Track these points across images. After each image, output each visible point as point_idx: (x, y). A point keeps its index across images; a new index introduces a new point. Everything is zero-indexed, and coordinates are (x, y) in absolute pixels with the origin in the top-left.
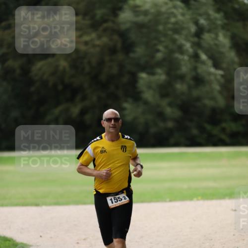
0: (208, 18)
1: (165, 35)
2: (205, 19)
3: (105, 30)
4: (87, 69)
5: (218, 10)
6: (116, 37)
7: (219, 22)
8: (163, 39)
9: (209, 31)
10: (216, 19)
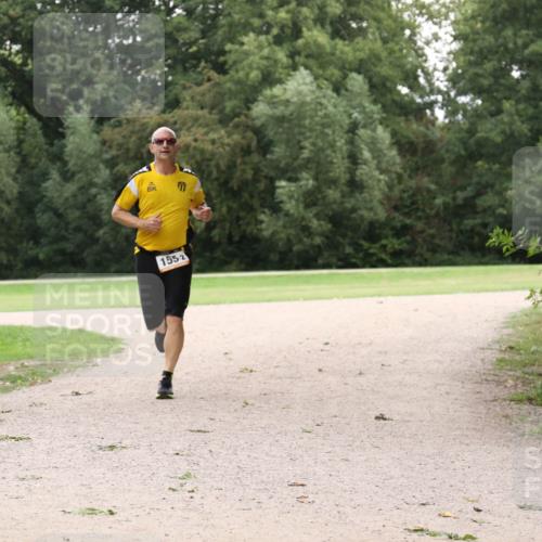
0: (363, 111)
1: (311, 130)
2: (360, 113)
3: (237, 126)
4: (215, 174)
5: (375, 102)
6: (250, 134)
7: (376, 116)
8: (308, 134)
9: (364, 127)
10: (372, 112)
